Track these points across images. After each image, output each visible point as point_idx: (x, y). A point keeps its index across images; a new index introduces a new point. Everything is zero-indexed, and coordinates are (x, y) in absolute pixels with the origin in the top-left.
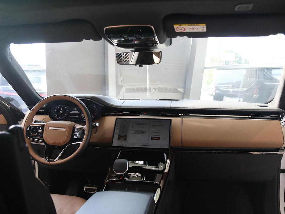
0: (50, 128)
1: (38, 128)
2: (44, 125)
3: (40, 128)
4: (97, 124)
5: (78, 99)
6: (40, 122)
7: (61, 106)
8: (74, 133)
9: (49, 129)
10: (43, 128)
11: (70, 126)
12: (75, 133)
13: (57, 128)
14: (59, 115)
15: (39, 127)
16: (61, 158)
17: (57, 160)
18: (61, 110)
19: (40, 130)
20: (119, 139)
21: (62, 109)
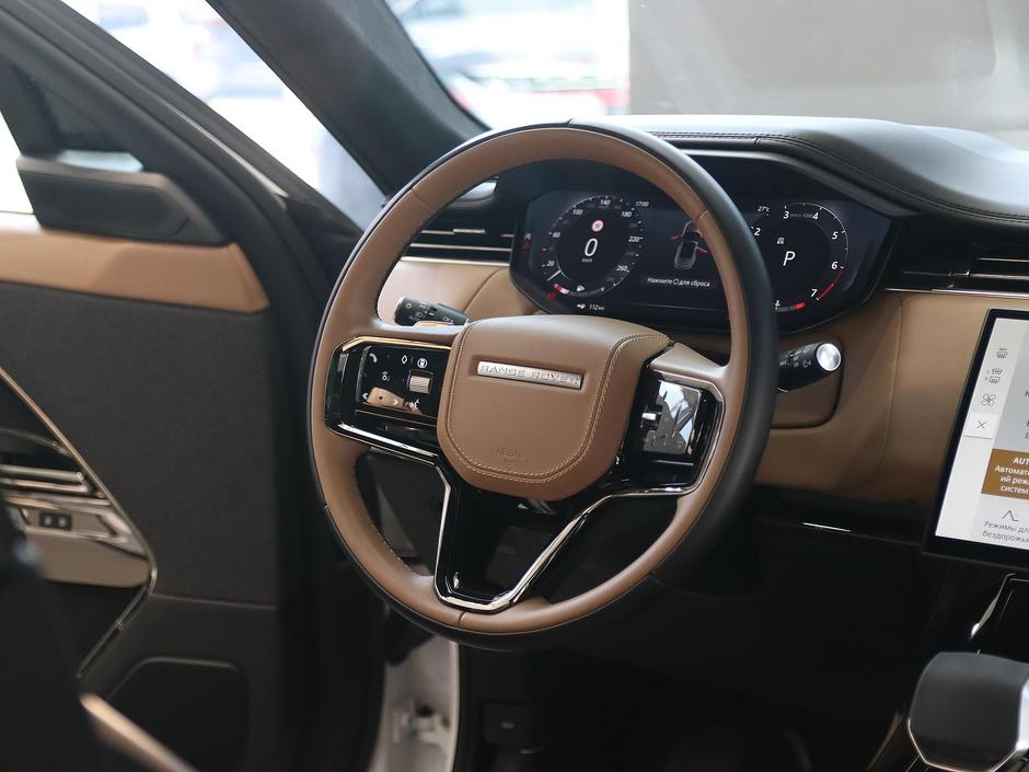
0: (484, 367)
1: (404, 360)
2: (449, 341)
3: (422, 363)
4: (828, 356)
5: (683, 154)
6: (433, 315)
7: (596, 201)
8: (645, 415)
9: (474, 371)
10: (437, 361)
11: (618, 357)
12: (652, 416)
13: (529, 373)
14: (576, 271)
15: (416, 353)
16: (543, 590)
17: (511, 604)
18: (595, 234)
19: (421, 373)
20: (992, 485)
21: (598, 226)
